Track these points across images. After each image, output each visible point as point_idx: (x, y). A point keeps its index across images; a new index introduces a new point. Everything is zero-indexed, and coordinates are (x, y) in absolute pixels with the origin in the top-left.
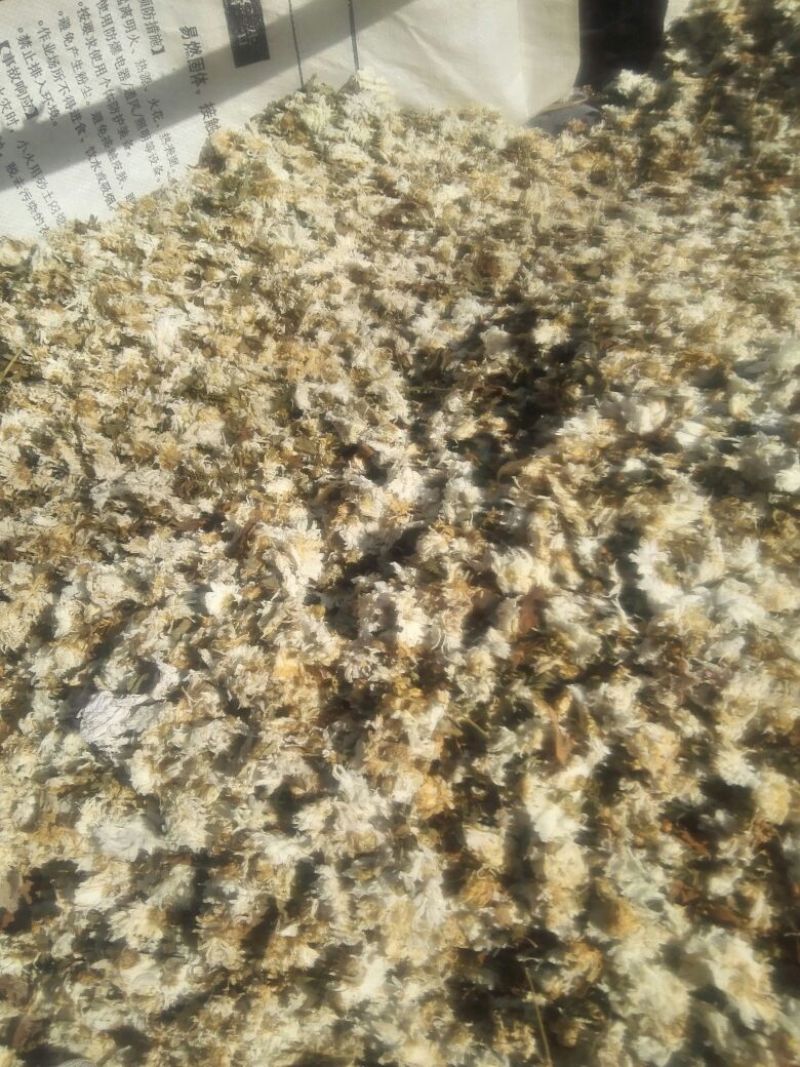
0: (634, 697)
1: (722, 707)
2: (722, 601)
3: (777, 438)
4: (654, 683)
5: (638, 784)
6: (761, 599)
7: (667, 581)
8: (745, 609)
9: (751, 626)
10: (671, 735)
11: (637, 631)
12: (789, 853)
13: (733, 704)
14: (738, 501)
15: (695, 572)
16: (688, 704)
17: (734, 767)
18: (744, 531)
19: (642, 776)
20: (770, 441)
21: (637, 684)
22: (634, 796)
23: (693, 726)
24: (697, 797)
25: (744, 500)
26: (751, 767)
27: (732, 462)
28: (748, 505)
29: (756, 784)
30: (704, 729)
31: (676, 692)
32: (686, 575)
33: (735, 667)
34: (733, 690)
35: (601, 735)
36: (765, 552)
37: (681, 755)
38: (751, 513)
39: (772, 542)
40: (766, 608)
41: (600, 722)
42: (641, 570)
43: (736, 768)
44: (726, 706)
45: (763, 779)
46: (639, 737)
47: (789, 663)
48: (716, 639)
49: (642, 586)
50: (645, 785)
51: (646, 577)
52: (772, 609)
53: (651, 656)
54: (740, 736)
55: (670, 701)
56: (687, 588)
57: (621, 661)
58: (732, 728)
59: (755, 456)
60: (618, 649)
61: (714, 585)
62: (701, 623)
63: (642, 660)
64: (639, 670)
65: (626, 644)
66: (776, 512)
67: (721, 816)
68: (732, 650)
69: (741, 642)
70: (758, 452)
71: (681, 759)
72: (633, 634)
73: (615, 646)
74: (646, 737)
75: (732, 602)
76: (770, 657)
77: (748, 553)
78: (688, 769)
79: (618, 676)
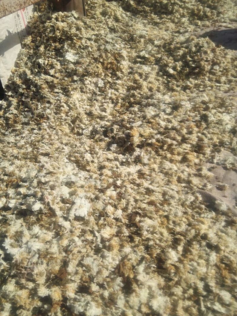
0: (15, 285)
1: (35, 276)
2: (29, 247)
3: (32, 197)
4: (18, 278)
5: (22, 310)
6: (41, 241)
7: (14, 247)
8: (37, 245)
9: (39, 250)
10: (27, 290)
11: (9, 266)
12: (69, 305)
13: (37, 275)
14: (29, 217)
15: (22, 241)
16: (28, 280)
17: (43, 292)
18: (33, 224)
19: (21, 307)
20: (30, 199)
21: (14, 281)
22: (22, 314)
23: (31, 285)
24: (40, 304)
25: (30, 216)
26: (48, 289)
27: (24, 207)
28: (32, 217)
29: (50, 293)
30: (35, 284)
31: (23, 278)
32: (20, 243)
33: (37, 263)
34: (36, 271)
35: (7, 302)
36: (42, 226)
37: (30, 295)
38: (33, 218)
39: (42, 223)
40: (43, 243)
41: (5, 298)
42: (6, 248)
43: (44, 292)
45: (51, 291)
46: (16, 297)
47: (51, 255)
48: (31, 258)
49: (8, 252)
50: (24, 309)
51: (8, 249)
52: (45, 242)
53: (13, 272)
54: (44, 282)
55: (23, 281)
56: (20, 247)
57: (7, 276)
58: (42, 280)
59: (28, 204)
60: (6, 274)
61: (27, 243)
62: (25, 255)
63: (12, 274)
64: (13, 277)
65: (7, 271)
66: (40, 216)
67: (46, 306)
68: (35, 260)
69: (37, 256)
70: (28, 202)
71: (30, 296)
72: (8, 267)
73: (4, 273)
74: (18, 296)
75: (32, 246)
76: (45, 257)
77: (36, 229)
78: (33, 298)
79: (8, 281)
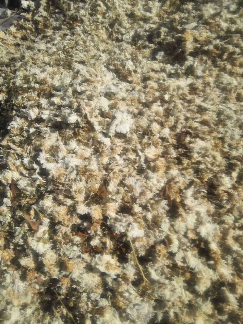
0: (52, 201)
1: (73, 193)
2: (67, 162)
3: (67, 107)
4: (55, 194)
5: (60, 225)
6: (79, 157)
7: (50, 162)
8: (74, 161)
9: (77, 166)
10: (65, 207)
11: (45, 181)
12: (109, 225)
13: (75, 192)
14: (65, 130)
15: (58, 156)
16: (66, 196)
17: (82, 209)
18: (70, 138)
19: (59, 223)
20: (65, 109)
21: (51, 196)
22: (61, 229)
23: (69, 202)
24: (79, 221)
25: (66, 129)
26: (87, 207)
27: (59, 119)
28: (68, 130)
29: (90, 211)
30: (73, 201)
31: (61, 194)
32: (56, 158)
33: (75, 180)
34: (74, 188)
35: (45, 217)
36: (79, 141)
37: (68, 212)
38: (69, 132)
39: (80, 138)
40: (81, 159)
41: (43, 213)
42: (41, 162)
43: (83, 209)
44: (74, 193)
45: (91, 209)
46: (54, 212)
47: (90, 172)
48: (68, 174)
49: (44, 167)
50: (62, 225)
51: (44, 163)
52: (84, 158)
53: (50, 188)
54: (83, 199)
55: (61, 197)
56: (57, 162)
57: (44, 192)
58: (81, 198)
59: (63, 115)
60: (42, 189)
61: (63, 159)
62: (62, 171)
63: (49, 189)
64: (51, 192)
65: (44, 186)
66: (76, 129)
67: (85, 224)
68: (73, 176)
69: (75, 172)
70: (63, 114)
71: (69, 213)
72: (44, 183)
73: (41, 188)
74: (56, 212)
75: (69, 161)
76: (84, 174)
77: (73, 144)
78: (72, 215)
79: (45, 196)
